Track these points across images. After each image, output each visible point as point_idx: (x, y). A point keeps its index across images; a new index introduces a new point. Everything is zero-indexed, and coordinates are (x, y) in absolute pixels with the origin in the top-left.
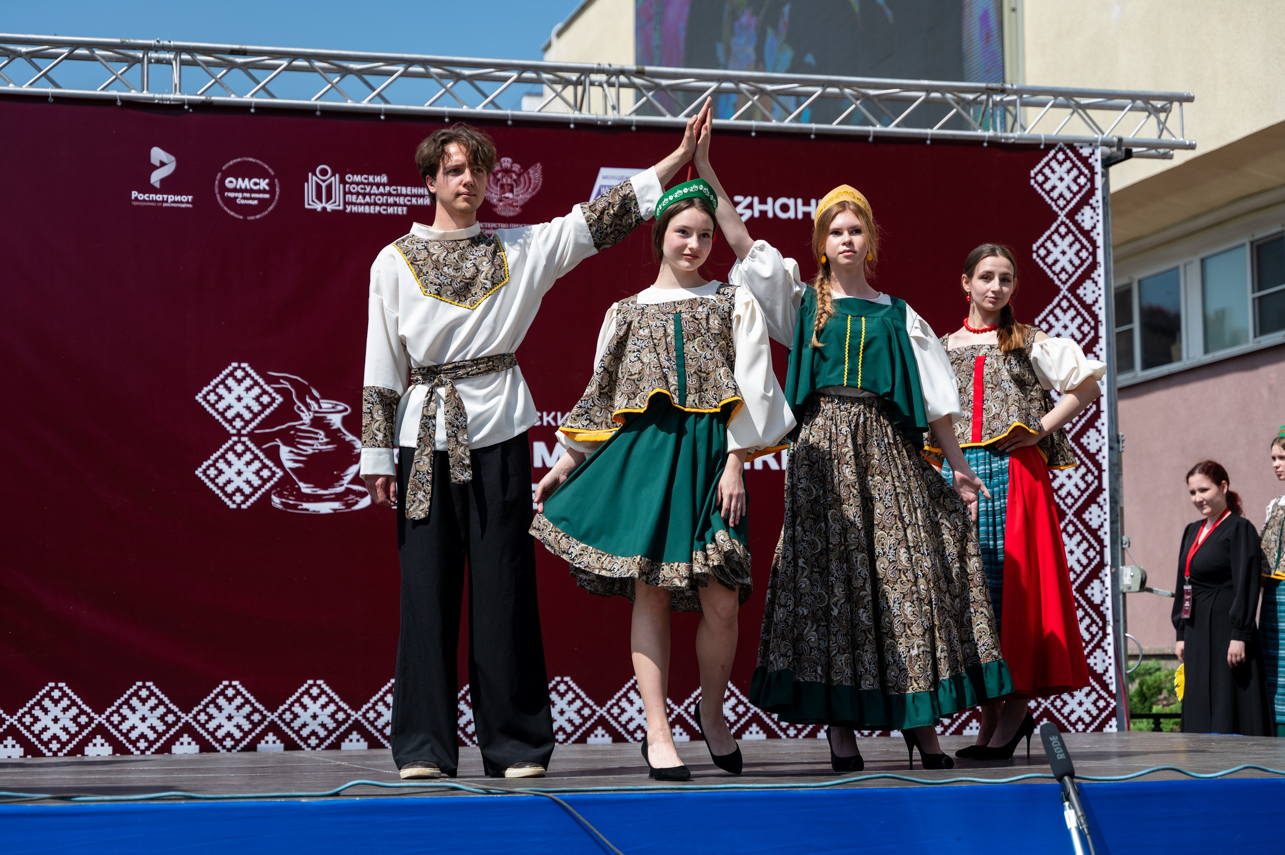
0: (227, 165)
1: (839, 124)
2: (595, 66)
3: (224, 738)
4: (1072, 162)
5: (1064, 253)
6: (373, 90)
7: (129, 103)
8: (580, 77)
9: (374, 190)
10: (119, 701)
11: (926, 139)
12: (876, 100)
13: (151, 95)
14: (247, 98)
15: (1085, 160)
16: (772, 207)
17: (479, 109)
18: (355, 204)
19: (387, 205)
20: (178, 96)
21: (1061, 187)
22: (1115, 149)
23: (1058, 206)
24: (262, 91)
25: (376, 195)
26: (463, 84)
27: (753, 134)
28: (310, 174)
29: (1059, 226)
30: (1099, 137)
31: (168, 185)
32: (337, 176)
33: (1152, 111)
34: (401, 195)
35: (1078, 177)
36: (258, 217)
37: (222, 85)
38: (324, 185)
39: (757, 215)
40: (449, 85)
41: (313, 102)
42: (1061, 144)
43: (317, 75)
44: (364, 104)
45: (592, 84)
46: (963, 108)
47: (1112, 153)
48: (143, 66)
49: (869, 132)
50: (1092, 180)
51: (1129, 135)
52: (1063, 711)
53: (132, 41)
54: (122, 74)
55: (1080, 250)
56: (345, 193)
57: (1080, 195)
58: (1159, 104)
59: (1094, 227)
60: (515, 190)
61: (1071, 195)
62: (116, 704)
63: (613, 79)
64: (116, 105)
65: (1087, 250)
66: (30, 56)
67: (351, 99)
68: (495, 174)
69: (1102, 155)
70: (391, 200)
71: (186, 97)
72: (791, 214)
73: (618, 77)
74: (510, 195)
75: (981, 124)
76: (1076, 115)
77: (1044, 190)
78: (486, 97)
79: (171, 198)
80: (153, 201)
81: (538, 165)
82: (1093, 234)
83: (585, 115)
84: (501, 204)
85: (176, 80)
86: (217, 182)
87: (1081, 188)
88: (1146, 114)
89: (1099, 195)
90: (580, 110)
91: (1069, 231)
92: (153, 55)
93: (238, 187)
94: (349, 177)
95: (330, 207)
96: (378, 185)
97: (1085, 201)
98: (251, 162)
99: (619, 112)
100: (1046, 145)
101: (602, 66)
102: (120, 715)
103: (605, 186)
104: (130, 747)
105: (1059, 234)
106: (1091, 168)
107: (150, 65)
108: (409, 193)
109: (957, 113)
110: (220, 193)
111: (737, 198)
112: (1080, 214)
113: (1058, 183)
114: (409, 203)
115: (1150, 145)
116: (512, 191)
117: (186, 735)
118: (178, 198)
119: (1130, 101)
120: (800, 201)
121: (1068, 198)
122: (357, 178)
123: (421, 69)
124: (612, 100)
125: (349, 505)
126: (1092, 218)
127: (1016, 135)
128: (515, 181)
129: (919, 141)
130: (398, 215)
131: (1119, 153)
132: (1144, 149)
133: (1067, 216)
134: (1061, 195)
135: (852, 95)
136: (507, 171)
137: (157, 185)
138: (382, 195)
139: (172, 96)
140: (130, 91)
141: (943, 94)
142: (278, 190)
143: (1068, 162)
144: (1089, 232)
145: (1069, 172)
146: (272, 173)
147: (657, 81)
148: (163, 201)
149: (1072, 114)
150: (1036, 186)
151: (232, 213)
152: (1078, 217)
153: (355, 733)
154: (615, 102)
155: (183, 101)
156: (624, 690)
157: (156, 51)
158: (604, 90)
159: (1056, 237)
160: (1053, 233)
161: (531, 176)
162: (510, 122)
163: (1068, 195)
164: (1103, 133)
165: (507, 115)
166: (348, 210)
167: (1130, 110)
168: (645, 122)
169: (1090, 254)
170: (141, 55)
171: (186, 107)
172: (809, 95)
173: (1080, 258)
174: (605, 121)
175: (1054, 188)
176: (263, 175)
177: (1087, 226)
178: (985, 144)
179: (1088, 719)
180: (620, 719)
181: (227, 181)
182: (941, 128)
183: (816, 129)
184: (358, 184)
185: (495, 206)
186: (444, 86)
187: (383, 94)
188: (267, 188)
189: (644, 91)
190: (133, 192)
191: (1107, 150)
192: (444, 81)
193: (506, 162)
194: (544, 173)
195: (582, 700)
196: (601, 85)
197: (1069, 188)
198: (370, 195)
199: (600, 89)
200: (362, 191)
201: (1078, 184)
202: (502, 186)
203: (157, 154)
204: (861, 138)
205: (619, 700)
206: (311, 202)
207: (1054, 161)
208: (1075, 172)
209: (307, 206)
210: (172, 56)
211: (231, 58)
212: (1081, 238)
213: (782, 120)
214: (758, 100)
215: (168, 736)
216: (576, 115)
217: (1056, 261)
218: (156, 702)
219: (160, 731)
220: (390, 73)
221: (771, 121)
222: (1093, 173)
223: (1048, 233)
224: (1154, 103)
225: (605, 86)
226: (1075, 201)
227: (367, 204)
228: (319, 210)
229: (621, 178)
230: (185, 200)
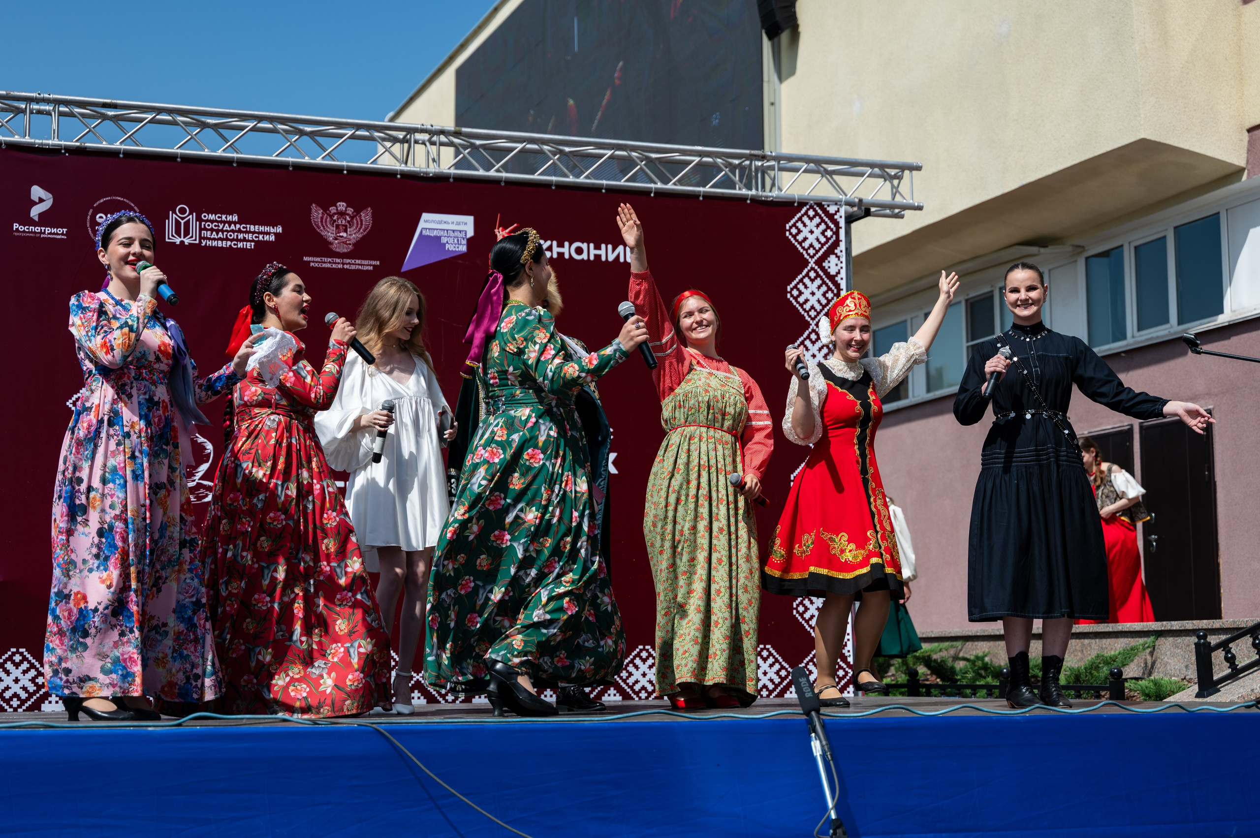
0: (99, 203)
1: (626, 181)
2: (420, 126)
4: (821, 217)
5: (813, 294)
6: (227, 141)
7: (13, 147)
8: (405, 136)
9: (227, 227)
11: (700, 196)
12: (657, 163)
13: (33, 141)
14: (117, 146)
15: (831, 217)
16: (568, 250)
17: (319, 160)
18: (209, 239)
19: (238, 240)
20: (56, 142)
21: (811, 239)
22: (856, 208)
23: (809, 254)
25: (227, 231)
26: (305, 138)
27: (553, 188)
28: (171, 213)
29: (809, 271)
30: (843, 198)
31: (46, 219)
32: (194, 214)
33: (887, 177)
34: (250, 232)
35: (825, 231)
37: (95, 134)
38: (182, 222)
39: (555, 256)
40: (294, 139)
41: (175, 150)
42: (812, 202)
43: (179, 127)
44: (220, 153)
45: (416, 142)
46: (730, 171)
47: (854, 211)
48: (25, 115)
49: (651, 188)
50: (837, 233)
51: (868, 197)
53: (15, 93)
54: (7, 122)
55: (826, 292)
56: (201, 230)
57: (827, 246)
58: (892, 172)
59: (839, 273)
60: (348, 230)
61: (820, 246)
63: (435, 138)
65: (833, 292)
67: (208, 149)
68: (331, 216)
69: (846, 212)
70: (241, 236)
71: (63, 143)
72: (584, 256)
73: (439, 137)
74: (345, 235)
75: (745, 185)
76: (824, 179)
77: (797, 241)
78: (325, 150)
79: (48, 230)
80: (32, 232)
81: (369, 209)
82: (838, 279)
83: (410, 167)
84: (337, 241)
85: (55, 128)
86: (88, 217)
87: (828, 239)
88: (882, 180)
89: (842, 246)
90: (406, 163)
91: (818, 275)
92: (36, 107)
94: (205, 216)
95: (187, 241)
96: (230, 223)
97: (831, 251)
98: (119, 201)
99: (439, 166)
100: (799, 203)
101: (425, 127)
103: (426, 229)
104: (5, 704)
105: (810, 278)
106: (836, 224)
107: (32, 115)
108: (257, 230)
109: (726, 174)
110: (91, 227)
112: (826, 261)
113: (809, 235)
114: (257, 239)
115: (885, 206)
116: (346, 231)
118: (54, 230)
119: (869, 169)
120: (592, 245)
121: (817, 248)
122: (212, 217)
123: (269, 125)
124: (433, 156)
125: (199, 498)
126: (837, 265)
127: (774, 194)
128: (349, 222)
129: (694, 196)
130: (247, 249)
131: (860, 212)
132: (880, 209)
133: (816, 263)
134: (811, 246)
135: (637, 157)
136: (342, 214)
137: (36, 219)
138: (233, 231)
139: (50, 142)
140: (13, 136)
141: (714, 159)
143: (818, 217)
144: (834, 277)
145: (818, 226)
146: (137, 210)
147: (473, 141)
148: (41, 233)
149: (821, 178)
150: (790, 237)
152: (825, 264)
154: (436, 158)
155: (61, 145)
157: (37, 103)
158: (426, 147)
159: (806, 280)
160: (804, 277)
161: (363, 218)
162: (345, 172)
163: (817, 246)
164: (846, 195)
165: (343, 166)
166: (203, 244)
167: (868, 176)
168: (462, 175)
170: (24, 106)
171: (63, 152)
172: (600, 156)
173: (827, 298)
174: (426, 173)
175: (805, 239)
177: (833, 271)
178: (749, 202)
181: (98, 216)
182: (711, 187)
183: (607, 185)
185: (331, 244)
186: (289, 141)
187: (235, 145)
189: (462, 150)
190: (14, 224)
191: (849, 209)
192: (289, 136)
193: (341, 206)
194: (374, 216)
196: (424, 143)
197: (818, 239)
198: (223, 231)
199: (423, 146)
200: (216, 228)
201: (826, 237)
202: (338, 227)
203: (37, 192)
204: (645, 194)
206: (170, 237)
207: (805, 216)
208: (823, 226)
209: (167, 240)
210: (51, 108)
211: (103, 111)
212: (828, 281)
213: (578, 176)
214: (558, 159)
215: (38, 695)
216: (403, 167)
217: (807, 301)
218: (28, 666)
219: (31, 691)
220: (242, 128)
221: (568, 177)
222: (838, 227)
223: (800, 277)
224: (887, 170)
225: (428, 144)
226: (823, 250)
227: (220, 239)
228: (178, 243)
229: (440, 222)
230: (60, 232)
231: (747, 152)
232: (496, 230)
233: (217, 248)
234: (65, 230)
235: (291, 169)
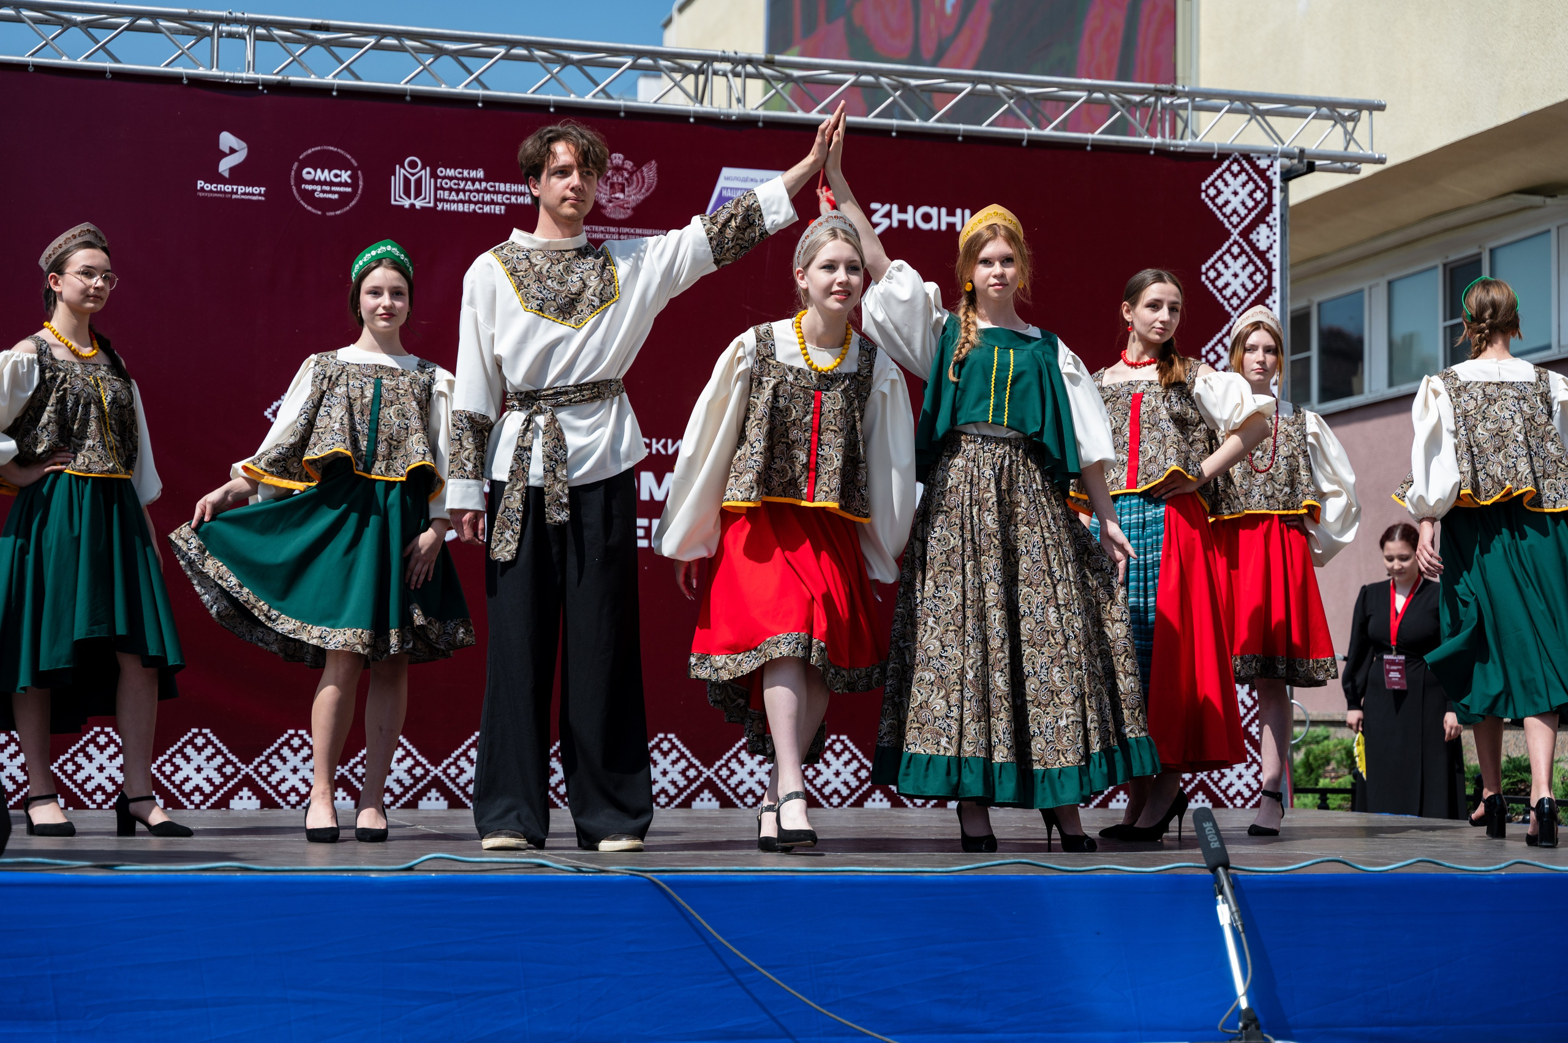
0: (305, 154)
1: (990, 125)
2: (719, 53)
3: (288, 793)
4: (1248, 174)
5: (1236, 275)
6: (471, 74)
7: (197, 82)
8: (701, 66)
9: (469, 186)
10: (172, 749)
11: (1087, 145)
12: (1031, 99)
13: (221, 73)
14: (329, 80)
15: (1262, 173)
16: (912, 217)
17: (588, 99)
18: (447, 201)
19: (483, 203)
20: (251, 75)
21: (1235, 202)
22: (1296, 161)
23: (1231, 223)
24: (345, 71)
25: (471, 191)
26: (571, 69)
27: (894, 134)
28: (397, 167)
29: (1231, 245)
30: (1279, 147)
31: (238, 175)
32: (428, 169)
33: (1338, 119)
34: (499, 192)
35: (1254, 191)
36: (338, 212)
37: (301, 64)
38: (413, 179)
39: (895, 224)
40: (555, 71)
41: (401, 85)
42: (1236, 154)
43: (407, 54)
44: (460, 89)
45: (715, 73)
46: (1128, 111)
47: (1293, 165)
48: (212, 40)
49: (1023, 135)
50: (1269, 195)
51: (1312, 146)
52: (1220, 784)
53: (201, 12)
54: (188, 49)
55: (1254, 273)
56: (436, 189)
57: (1256, 212)
58: (1346, 112)
59: (1270, 248)
60: (626, 189)
61: (1246, 211)
62: (169, 752)
63: (739, 68)
64: (182, 84)
65: (1262, 273)
66: (86, 25)
67: (445, 84)
68: (605, 172)
69: (1282, 167)
70: (487, 198)
71: (260, 76)
72: (934, 225)
73: (744, 67)
74: (621, 196)
75: (1148, 130)
76: (1253, 121)
77: (1215, 205)
78: (597, 85)
79: (241, 189)
80: (221, 192)
81: (653, 162)
82: (1269, 256)
83: (706, 108)
84: (610, 205)
85: (250, 58)
86: (293, 173)
87: (1257, 203)
88: (1332, 122)
89: (1276, 211)
90: (701, 102)
91: (1243, 251)
92: (224, 28)
93: (317, 179)
94: (441, 172)
95: (418, 204)
96: (474, 181)
97: (1261, 219)
98: (332, 151)
99: (744, 106)
100: (1219, 154)
101: (727, 54)
102: (173, 764)
103: (727, 188)
104: (184, 800)
105: (1232, 254)
106: (1269, 182)
107: (220, 39)
108: (508, 190)
109: (1122, 116)
110: (296, 185)
111: (874, 206)
112: (1255, 232)
113: (1232, 198)
114: (508, 201)
115: (1334, 158)
116: (623, 191)
117: (245, 789)
118: (249, 190)
119: (1314, 108)
120: (944, 211)
121: (1243, 215)
122: (450, 172)
123: (524, 52)
124: (737, 92)
126: (1268, 237)
127: (1186, 142)
128: (627, 179)
129: (1078, 147)
130: (495, 214)
131: (1300, 166)
132: (1329, 162)
133: (1241, 234)
134: (1235, 211)
135: (1005, 93)
136: (618, 169)
137: (226, 174)
138: (478, 191)
139: (244, 75)
140: (197, 68)
141: (1106, 95)
142: (361, 183)
143: (1244, 174)
144: (1264, 253)
145: (1244, 185)
146: (356, 164)
147: (788, 71)
148: (232, 193)
149: (1250, 120)
150: (1207, 200)
151: (309, 208)
152: (1253, 237)
153: (434, 790)
154: (741, 95)
155: (257, 80)
156: (734, 749)
157: (228, 24)
158: (728, 80)
159: (1227, 258)
160: (1224, 253)
161: (645, 174)
162: (622, 114)
163: (1243, 212)
164: (1283, 143)
165: (620, 106)
166: (439, 208)
167: (1314, 118)
168: (774, 118)
169: (1265, 277)
170: (210, 28)
171: (260, 88)
172: (957, 91)
173: (1254, 282)
174: (729, 116)
175: (1227, 203)
176: (344, 165)
177: (1262, 246)
178: (1152, 152)
179: (1247, 793)
180: (729, 782)
181: (305, 171)
182: (1102, 133)
183: (964, 131)
184: (451, 179)
185: (604, 207)
186: (549, 72)
187: (481, 78)
188: (349, 181)
189: (773, 83)
190: (199, 182)
191: (1287, 162)
192: (550, 66)
193: (618, 158)
194: (659, 171)
195: (688, 760)
196: (725, 75)
197: (1243, 203)
198: (464, 191)
199: (724, 79)
200: (456, 187)
201: (1254, 200)
202: (612, 185)
203: (227, 140)
204: (1014, 142)
205: (729, 760)
206: (397, 198)
207: (1228, 172)
208: (1251, 186)
209: (393, 202)
210: (246, 30)
211: (312, 33)
212: (1256, 259)
213: (927, 119)
214: (900, 96)
215: (225, 789)
216: (697, 108)
217: (1227, 285)
218: (213, 751)
219: (217, 783)
220: (490, 56)
221: (912, 119)
222: (1271, 187)
223: (1219, 253)
224: (1341, 110)
225: (730, 76)
226: (1250, 218)
227: (462, 201)
228: (407, 206)
229: (745, 180)
230: (256, 192)
231: (1152, 86)
232: (818, 191)
233: (456, 213)
234: (263, 189)
235: (552, 110)
